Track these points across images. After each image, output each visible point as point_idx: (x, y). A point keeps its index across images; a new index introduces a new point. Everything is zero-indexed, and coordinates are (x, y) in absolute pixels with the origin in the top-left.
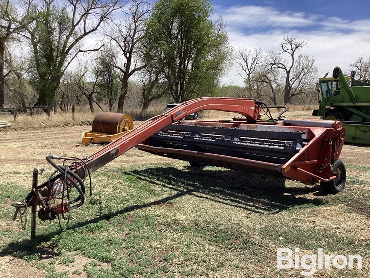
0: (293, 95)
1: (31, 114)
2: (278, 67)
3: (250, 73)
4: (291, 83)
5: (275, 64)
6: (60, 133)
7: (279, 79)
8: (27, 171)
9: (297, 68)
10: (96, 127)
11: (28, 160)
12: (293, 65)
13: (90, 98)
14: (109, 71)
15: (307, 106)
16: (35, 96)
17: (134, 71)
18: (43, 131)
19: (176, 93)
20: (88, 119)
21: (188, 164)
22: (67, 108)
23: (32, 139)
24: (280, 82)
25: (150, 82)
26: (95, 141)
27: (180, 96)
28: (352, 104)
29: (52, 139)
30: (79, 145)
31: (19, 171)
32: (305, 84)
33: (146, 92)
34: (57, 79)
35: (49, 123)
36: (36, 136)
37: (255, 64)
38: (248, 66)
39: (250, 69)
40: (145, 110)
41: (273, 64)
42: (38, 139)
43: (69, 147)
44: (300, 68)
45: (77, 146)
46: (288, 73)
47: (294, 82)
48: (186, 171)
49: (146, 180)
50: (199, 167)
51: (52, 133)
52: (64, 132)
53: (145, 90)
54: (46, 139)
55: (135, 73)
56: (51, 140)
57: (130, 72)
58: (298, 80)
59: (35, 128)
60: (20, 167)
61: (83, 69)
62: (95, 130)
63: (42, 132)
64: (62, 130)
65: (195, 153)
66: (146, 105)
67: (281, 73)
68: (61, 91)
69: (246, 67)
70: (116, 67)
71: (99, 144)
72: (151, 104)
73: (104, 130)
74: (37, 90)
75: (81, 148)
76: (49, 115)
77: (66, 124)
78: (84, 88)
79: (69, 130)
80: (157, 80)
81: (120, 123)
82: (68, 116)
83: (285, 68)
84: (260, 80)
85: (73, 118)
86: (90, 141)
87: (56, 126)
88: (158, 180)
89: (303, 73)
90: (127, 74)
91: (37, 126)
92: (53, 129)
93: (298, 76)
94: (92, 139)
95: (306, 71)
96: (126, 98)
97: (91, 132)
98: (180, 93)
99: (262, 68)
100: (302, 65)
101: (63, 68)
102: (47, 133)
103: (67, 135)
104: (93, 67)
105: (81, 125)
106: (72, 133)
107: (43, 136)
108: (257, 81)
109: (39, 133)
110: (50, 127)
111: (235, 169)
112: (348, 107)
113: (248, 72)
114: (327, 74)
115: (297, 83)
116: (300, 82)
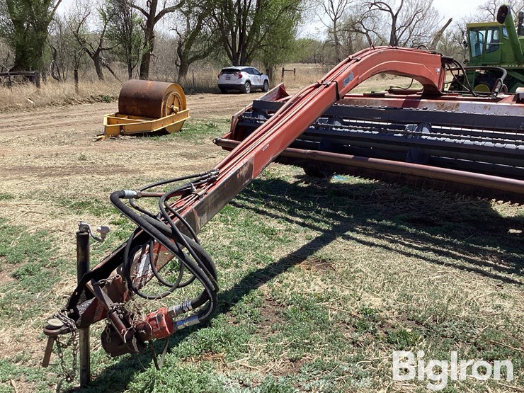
1: (9, 84)
2: (380, 9)
3: (336, 19)
4: (398, 34)
5: (375, 4)
6: (62, 117)
7: (380, 28)
8: (24, 192)
9: (408, 11)
10: (125, 106)
11: (21, 169)
12: (401, 7)
13: (96, 57)
14: (124, 13)
16: (9, 56)
17: (162, 13)
18: (32, 113)
19: (233, 49)
20: (101, 93)
21: (301, 171)
22: (61, 75)
23: (18, 128)
24: (381, 32)
25: (188, 32)
26: (127, 131)
27: (239, 53)
28: (517, 66)
29: (51, 126)
30: (101, 138)
31: (10, 192)
32: (419, 35)
33: (183, 48)
34: (42, 27)
35: (39, 99)
36: (23, 123)
37: (344, 5)
38: (332, 7)
39: (335, 12)
40: (182, 78)
41: (372, 4)
42: (27, 127)
43: (84, 142)
44: (412, 11)
45: (98, 140)
46: (395, 18)
47: (403, 32)
48: (303, 185)
49: (248, 208)
50: (322, 176)
51: (48, 116)
52: (66, 114)
53: (180, 44)
54: (41, 128)
55: (164, 16)
56: (50, 129)
57: (156, 15)
58: (408, 30)
59: (17, 109)
60: (10, 183)
61: (83, 10)
62: (123, 111)
63: (31, 115)
64: (64, 111)
65: (348, 159)
66: (183, 70)
67: (384, 19)
68: (51, 46)
69: (331, 9)
70: (135, 7)
71: (132, 135)
72: (191, 67)
73: (139, 112)
74: (12, 45)
75: (107, 144)
76: (38, 85)
77: (68, 101)
78: (85, 42)
79: (75, 110)
80: (199, 27)
81: (166, 99)
82: (67, 87)
83: (390, 11)
84: (351, 29)
85: (77, 91)
86: (117, 131)
87: (52, 104)
88: (268, 206)
89: (416, 19)
90: (152, 19)
91: (21, 105)
92: (48, 110)
93: (408, 24)
94: (121, 127)
95: (420, 15)
96: (152, 57)
97: (116, 115)
98: (239, 50)
99: (355, 10)
100: (414, 7)
101: (50, 9)
102: (39, 117)
103: (73, 120)
104: (98, 6)
105: (90, 102)
106: (81, 116)
107: (34, 121)
108: (348, 31)
109: (26, 116)
110: (43, 106)
111: (387, 181)
113: (333, 18)
114: (450, 21)
115: (406, 34)
116: (411, 34)
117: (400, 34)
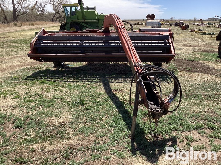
0: (19, 15)
4: (16, 7)
7: (6, 4)
15: (31, 23)
47: (18, 6)
58: (20, 5)
93: (19, 3)
112: (81, 22)
114: (37, 2)
115: (20, 7)
116: (21, 7)
117: (17, 7)
